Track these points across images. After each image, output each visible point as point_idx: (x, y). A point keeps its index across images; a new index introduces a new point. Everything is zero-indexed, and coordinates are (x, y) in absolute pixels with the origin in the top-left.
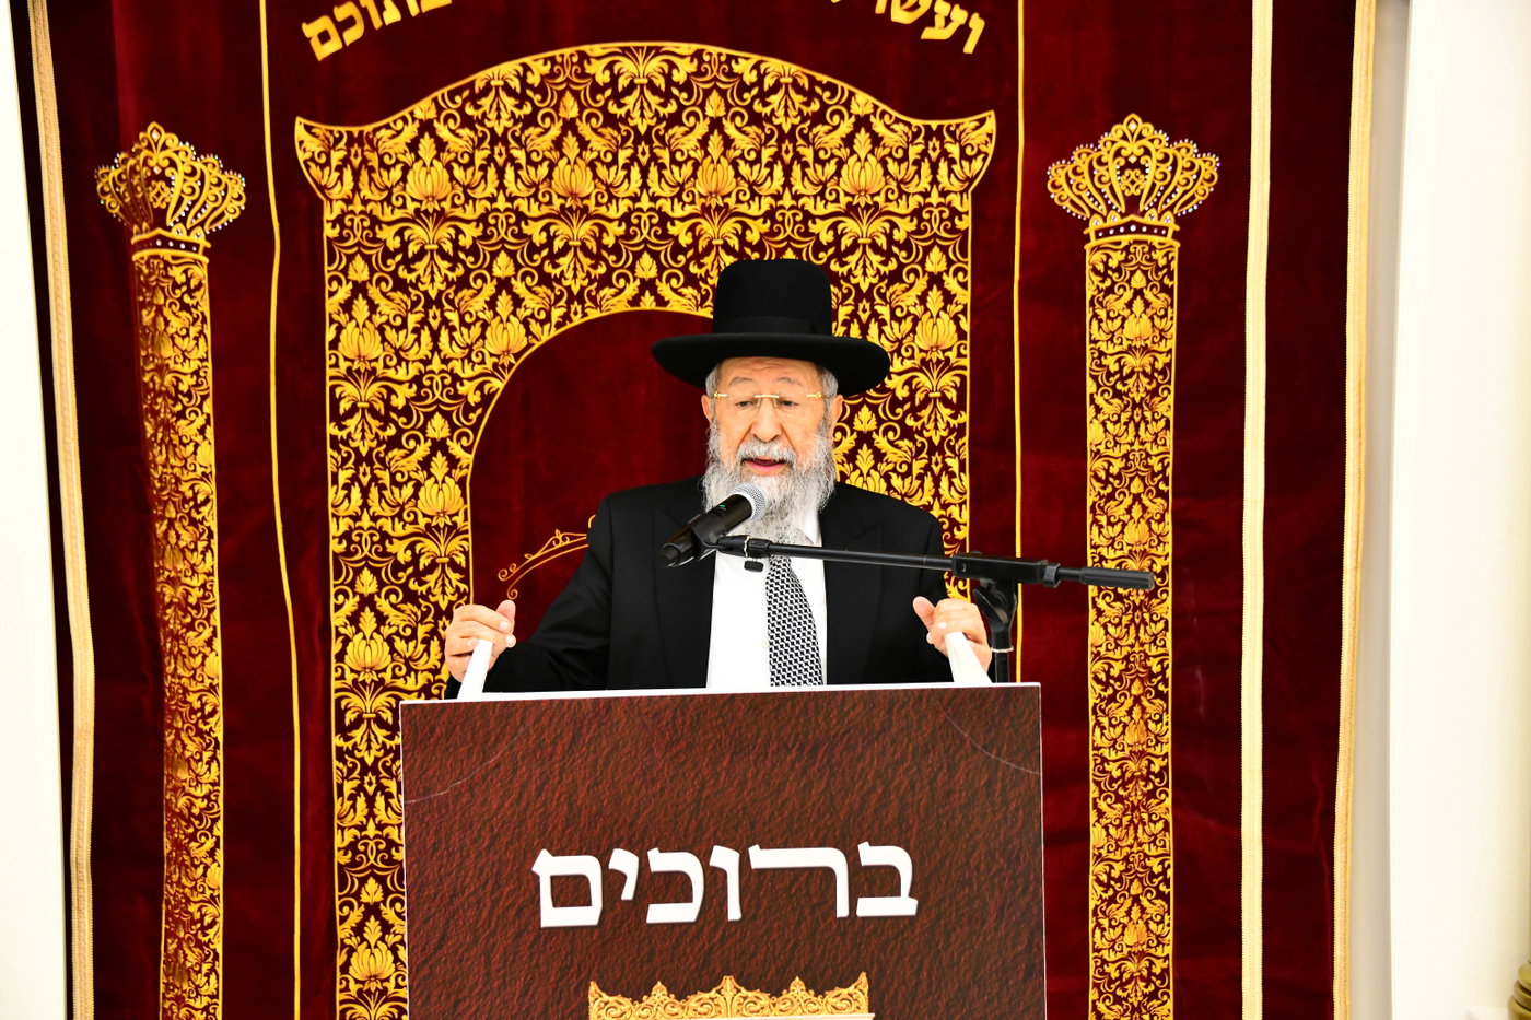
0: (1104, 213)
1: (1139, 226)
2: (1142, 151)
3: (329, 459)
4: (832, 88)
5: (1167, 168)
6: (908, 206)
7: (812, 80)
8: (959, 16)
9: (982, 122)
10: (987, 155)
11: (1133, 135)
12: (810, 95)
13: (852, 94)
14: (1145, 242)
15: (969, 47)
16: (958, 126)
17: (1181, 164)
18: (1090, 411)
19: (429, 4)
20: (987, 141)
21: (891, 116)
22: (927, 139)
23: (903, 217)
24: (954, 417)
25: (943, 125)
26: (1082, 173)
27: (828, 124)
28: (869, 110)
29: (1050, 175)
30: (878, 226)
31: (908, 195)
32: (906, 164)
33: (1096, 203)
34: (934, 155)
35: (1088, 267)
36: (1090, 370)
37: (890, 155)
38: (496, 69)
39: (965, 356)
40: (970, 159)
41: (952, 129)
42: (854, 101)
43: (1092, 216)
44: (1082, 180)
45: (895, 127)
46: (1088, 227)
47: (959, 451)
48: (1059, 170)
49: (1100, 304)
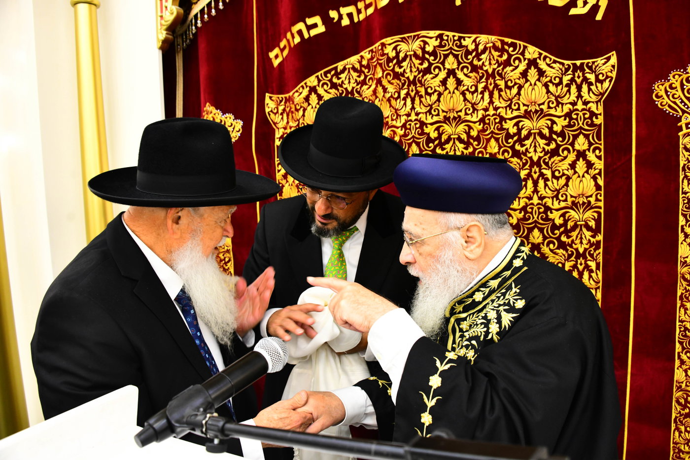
4: (513, 45)
6: (563, 111)
7: (503, 42)
9: (608, 59)
10: (612, 78)
12: (502, 51)
13: (525, 47)
15: (599, 17)
16: (593, 63)
18: (681, 237)
19: (314, 32)
20: (612, 70)
21: (551, 59)
22: (574, 71)
23: (559, 117)
24: (593, 237)
25: (584, 63)
26: (676, 88)
27: (512, 66)
28: (536, 55)
29: (655, 89)
30: (543, 123)
31: (562, 104)
32: (561, 86)
33: (686, 106)
34: (579, 81)
35: (681, 146)
36: (682, 210)
37: (551, 81)
38: (348, 60)
39: (601, 201)
40: (601, 82)
41: (590, 65)
42: (526, 51)
43: (683, 114)
44: (676, 92)
45: (554, 65)
46: (681, 121)
47: (596, 257)
48: (660, 86)
49: (689, 169)
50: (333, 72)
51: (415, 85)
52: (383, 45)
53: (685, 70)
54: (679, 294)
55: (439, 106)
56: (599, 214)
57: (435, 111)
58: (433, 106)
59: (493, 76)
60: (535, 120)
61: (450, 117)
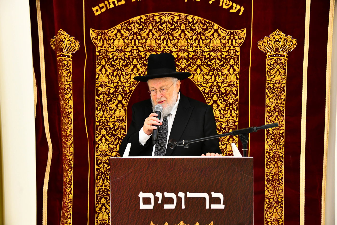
0: (270, 52)
1: (278, 55)
2: (279, 38)
3: (96, 104)
4: (209, 23)
5: (285, 42)
6: (226, 49)
7: (205, 21)
8: (238, 7)
9: (243, 31)
10: (244, 38)
11: (277, 34)
12: (204, 24)
13: (214, 24)
14: (280, 58)
15: (240, 14)
16: (237, 32)
17: (288, 41)
18: (266, 96)
19: (120, 3)
20: (244, 35)
21: (222, 29)
22: (230, 34)
23: (225, 52)
24: (235, 97)
25: (234, 31)
27: (208, 31)
28: (217, 28)
29: (258, 43)
30: (219, 54)
31: (226, 47)
32: (225, 40)
33: (269, 49)
34: (232, 38)
35: (267, 64)
36: (267, 87)
37: (222, 38)
38: (134, 18)
39: (238, 84)
40: (240, 39)
42: (214, 26)
43: (268, 52)
44: (266, 44)
45: (223, 32)
46: (267, 55)
47: (236, 105)
48: (260, 42)
49: (269, 72)
50: (128, 23)
51: (168, 35)
52: (154, 15)
53: (269, 36)
54: (266, 117)
59: (200, 34)
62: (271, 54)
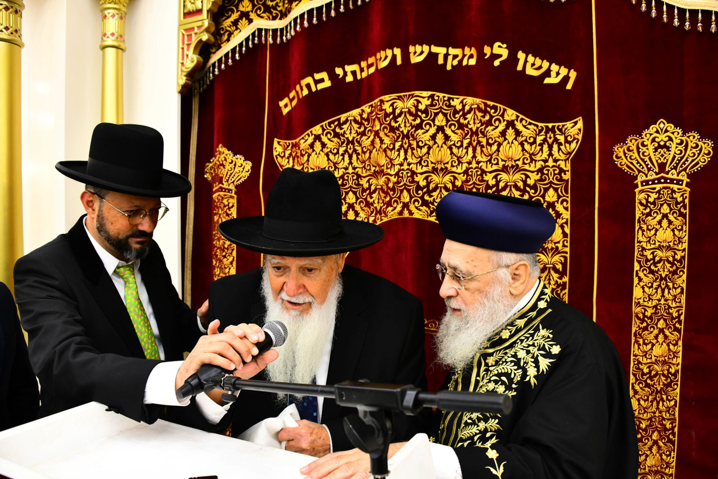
0: (646, 172)
1: (666, 179)
2: (667, 138)
4: (495, 108)
5: (681, 147)
6: (536, 166)
7: (486, 105)
8: (564, 71)
9: (576, 123)
10: (578, 140)
11: (662, 130)
12: (485, 112)
13: (505, 110)
14: (669, 188)
15: (569, 86)
16: (563, 126)
17: (690, 145)
18: (636, 280)
19: (321, 86)
20: (578, 133)
21: (526, 121)
22: (547, 133)
23: (533, 172)
24: (560, 278)
25: (555, 126)
26: (633, 150)
27: (493, 125)
28: (514, 118)
29: (615, 151)
30: (518, 176)
31: (536, 161)
32: (535, 145)
33: (641, 167)
34: (550, 141)
35: (637, 201)
36: (637, 257)
37: (526, 140)
38: (350, 113)
39: (567, 247)
40: (570, 143)
41: (560, 127)
42: (505, 114)
43: (639, 173)
44: (633, 154)
45: (529, 127)
46: (637, 179)
47: (562, 296)
48: (619, 149)
49: (644, 221)
50: (336, 123)
51: (408, 138)
52: (382, 102)
53: (641, 135)
54: (633, 331)
55: (428, 158)
56: (565, 258)
57: (424, 162)
58: (423, 158)
59: (476, 133)
60: (511, 174)
61: (437, 168)
62: (647, 179)
